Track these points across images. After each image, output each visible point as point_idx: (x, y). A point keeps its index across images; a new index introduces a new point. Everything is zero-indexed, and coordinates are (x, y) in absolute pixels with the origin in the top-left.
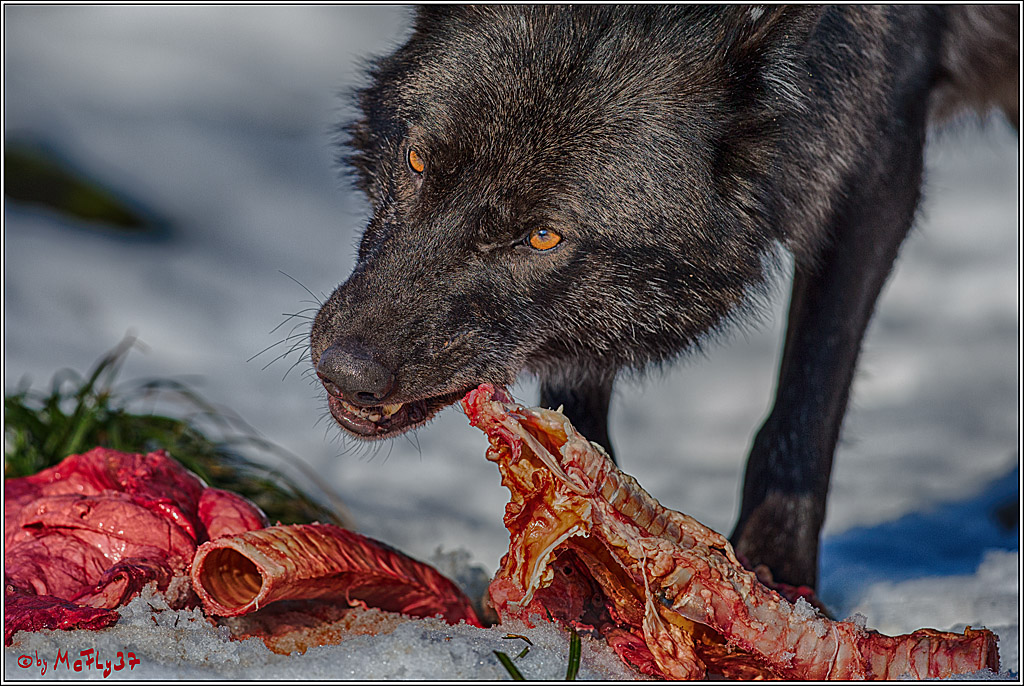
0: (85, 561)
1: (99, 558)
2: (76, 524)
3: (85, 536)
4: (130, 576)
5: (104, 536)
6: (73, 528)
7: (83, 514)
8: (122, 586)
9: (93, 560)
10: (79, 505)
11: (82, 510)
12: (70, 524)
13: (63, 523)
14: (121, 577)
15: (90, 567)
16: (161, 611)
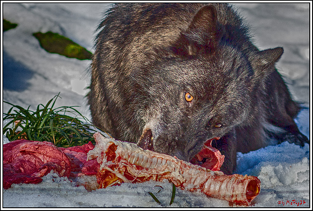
0: (35, 162)
4: (48, 167)
8: (45, 170)
9: (38, 162)
10: (36, 146)
12: (33, 151)
16: (56, 177)
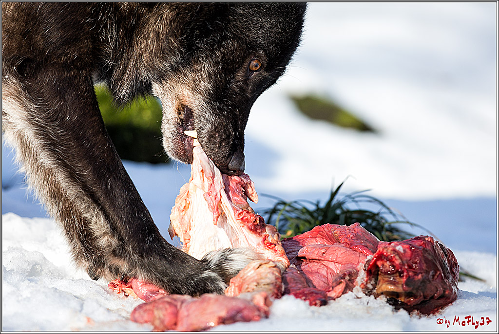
1: (332, 273)
2: (320, 258)
3: (325, 263)
4: (346, 282)
5: (333, 263)
6: (319, 260)
7: (323, 253)
8: (342, 287)
9: (331, 273)
10: (321, 249)
11: (323, 251)
12: (317, 258)
13: (314, 257)
14: (341, 282)
15: (329, 276)
16: (361, 298)
